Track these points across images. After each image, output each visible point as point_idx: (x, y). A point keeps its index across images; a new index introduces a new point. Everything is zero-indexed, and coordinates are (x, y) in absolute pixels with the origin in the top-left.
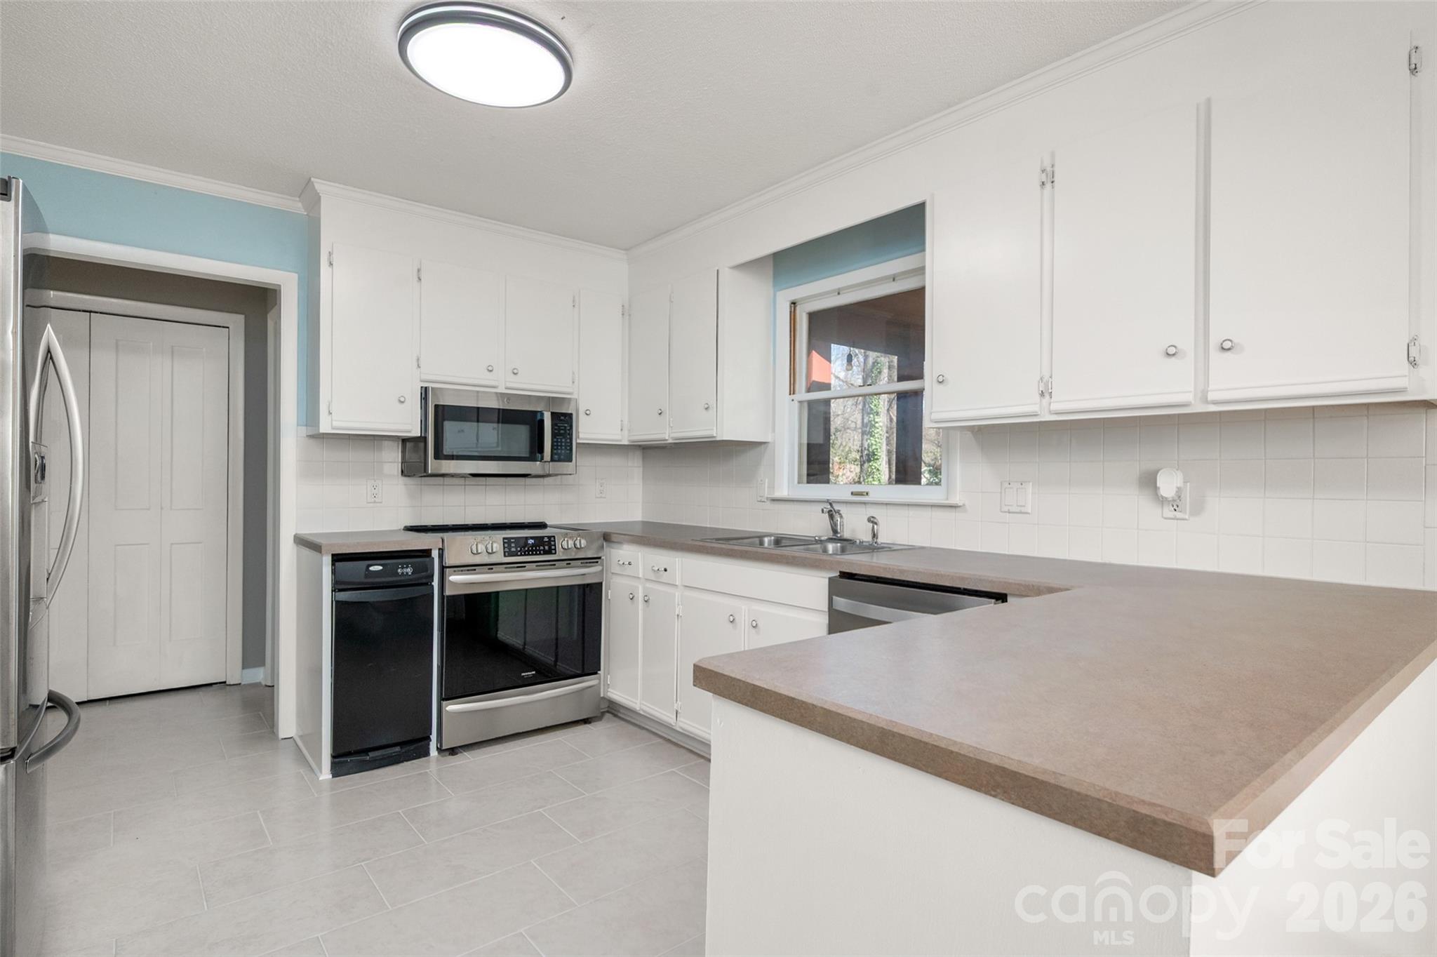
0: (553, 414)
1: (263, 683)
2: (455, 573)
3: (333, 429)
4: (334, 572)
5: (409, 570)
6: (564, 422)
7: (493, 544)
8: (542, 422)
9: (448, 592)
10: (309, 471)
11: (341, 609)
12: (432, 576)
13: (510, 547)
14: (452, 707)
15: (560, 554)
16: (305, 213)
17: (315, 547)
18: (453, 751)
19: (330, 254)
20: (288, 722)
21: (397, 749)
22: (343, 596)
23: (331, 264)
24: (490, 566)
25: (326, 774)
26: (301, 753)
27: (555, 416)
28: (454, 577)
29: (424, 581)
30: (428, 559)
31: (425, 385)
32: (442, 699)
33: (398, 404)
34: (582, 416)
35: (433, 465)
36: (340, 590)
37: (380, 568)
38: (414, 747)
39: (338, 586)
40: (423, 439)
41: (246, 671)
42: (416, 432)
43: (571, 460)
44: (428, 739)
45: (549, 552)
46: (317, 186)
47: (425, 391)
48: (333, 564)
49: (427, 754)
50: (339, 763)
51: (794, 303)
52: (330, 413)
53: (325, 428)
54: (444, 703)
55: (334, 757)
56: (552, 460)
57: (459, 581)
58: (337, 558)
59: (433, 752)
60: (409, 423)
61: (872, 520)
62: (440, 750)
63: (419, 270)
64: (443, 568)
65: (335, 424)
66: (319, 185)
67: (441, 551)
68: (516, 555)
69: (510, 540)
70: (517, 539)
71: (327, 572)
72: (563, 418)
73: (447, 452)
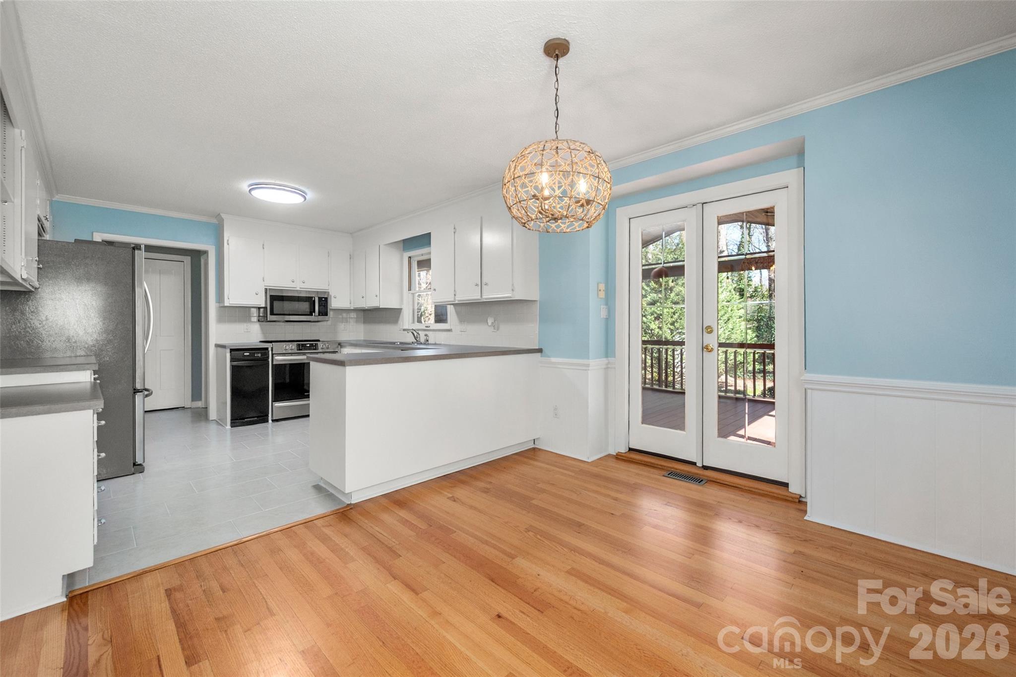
0: (319, 298)
1: (201, 407)
2: (277, 356)
3: (230, 304)
4: (231, 355)
5: (260, 355)
6: (324, 301)
7: (293, 346)
8: (314, 301)
9: (274, 363)
10: (221, 320)
11: (233, 368)
12: (268, 357)
13: (299, 347)
14: (277, 404)
15: (320, 350)
16: (217, 223)
17: (223, 347)
18: (277, 420)
19: (228, 241)
20: (213, 414)
21: (256, 418)
22: (235, 363)
23: (228, 244)
24: (291, 354)
25: (228, 427)
26: (219, 422)
27: (320, 299)
28: (277, 358)
29: (265, 359)
30: (267, 351)
31: (266, 287)
32: (273, 401)
33: (255, 295)
34: (333, 299)
35: (270, 317)
36: (233, 361)
37: (248, 354)
38: (262, 418)
39: (232, 360)
40: (265, 308)
41: (193, 402)
42: (263, 305)
43: (327, 315)
44: (267, 415)
45: (315, 349)
46: (222, 216)
47: (266, 290)
48: (231, 352)
49: (267, 421)
50: (233, 422)
51: (410, 257)
52: (229, 299)
53: (226, 304)
54: (274, 403)
55: (231, 420)
56: (319, 315)
57: (279, 359)
58: (232, 350)
59: (270, 421)
60: (261, 301)
61: (426, 335)
62: (273, 421)
63: (263, 245)
64: (273, 354)
65: (231, 302)
66: (223, 216)
67: (272, 348)
68: (301, 350)
69: (299, 344)
70: (302, 344)
71: (228, 355)
72: (323, 299)
73: (275, 312)
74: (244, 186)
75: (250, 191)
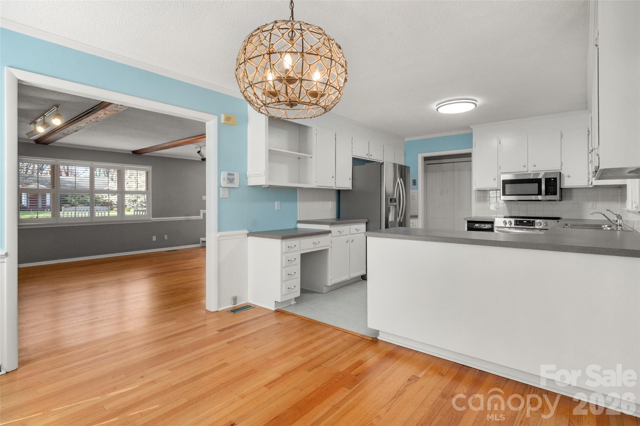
0: (546, 179)
3: (476, 188)
4: (468, 225)
6: (553, 181)
8: (541, 182)
10: (478, 200)
15: (537, 227)
19: (475, 144)
23: (475, 146)
24: (509, 228)
30: (492, 224)
34: (566, 179)
35: (502, 197)
37: (478, 225)
42: (499, 188)
43: (556, 194)
45: (532, 226)
48: (468, 223)
52: (475, 185)
56: (547, 195)
64: (495, 227)
68: (518, 225)
69: (517, 220)
70: (520, 221)
71: (466, 225)
72: (552, 179)
73: (506, 194)
74: (434, 106)
75: (437, 110)
